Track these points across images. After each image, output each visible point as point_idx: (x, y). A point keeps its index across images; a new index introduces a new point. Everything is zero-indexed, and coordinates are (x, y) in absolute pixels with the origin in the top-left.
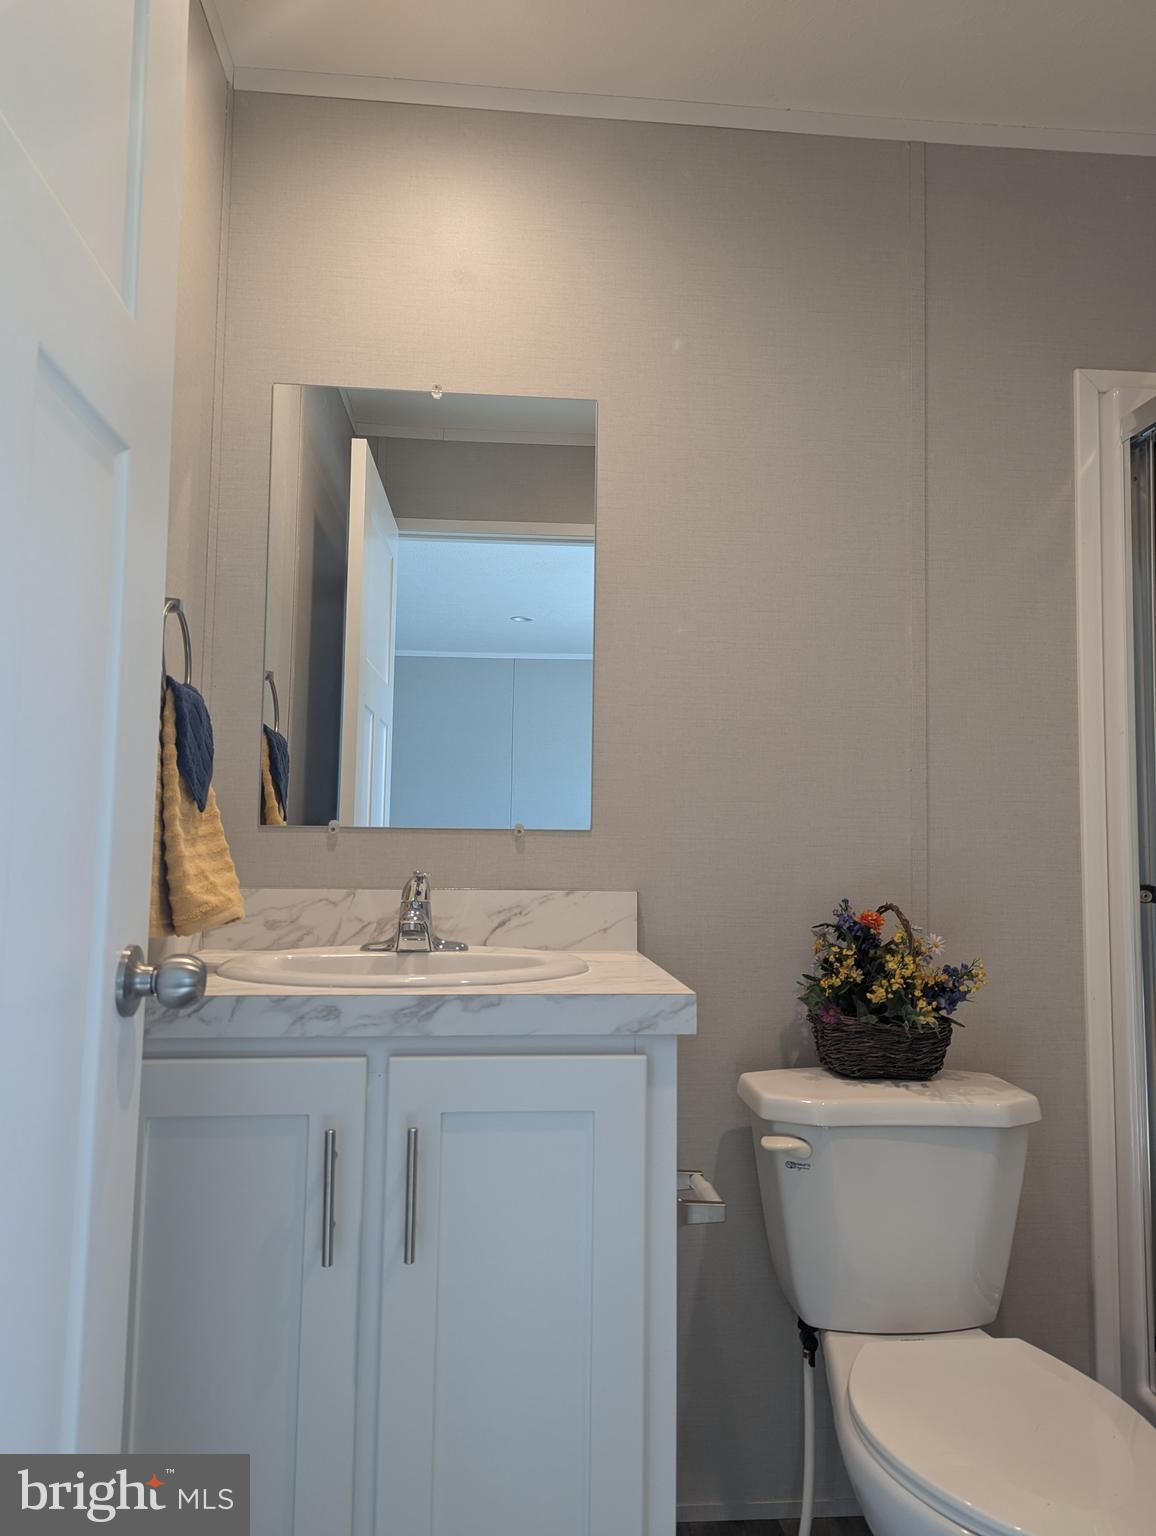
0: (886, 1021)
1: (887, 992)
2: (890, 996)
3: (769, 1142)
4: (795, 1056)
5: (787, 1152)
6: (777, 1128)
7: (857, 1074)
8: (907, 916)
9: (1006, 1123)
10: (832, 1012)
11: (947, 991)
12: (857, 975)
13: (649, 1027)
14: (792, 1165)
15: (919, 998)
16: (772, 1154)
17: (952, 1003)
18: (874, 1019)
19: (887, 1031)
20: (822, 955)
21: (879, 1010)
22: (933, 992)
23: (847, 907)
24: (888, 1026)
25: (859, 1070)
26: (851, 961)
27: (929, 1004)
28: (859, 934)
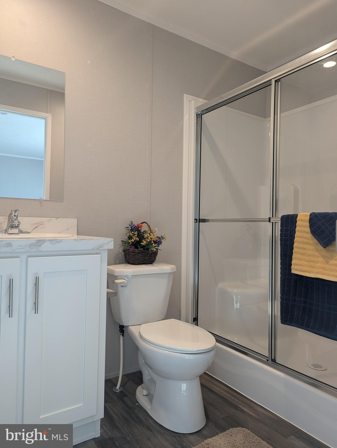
0: (144, 249)
1: (146, 242)
2: (147, 243)
3: (116, 281)
4: (118, 262)
5: (121, 283)
6: (119, 278)
7: (137, 263)
8: (149, 224)
9: (170, 272)
10: (132, 248)
11: (158, 242)
12: (138, 239)
13: (101, 247)
14: (122, 286)
15: (153, 243)
16: (117, 284)
17: (159, 245)
18: (142, 249)
19: (145, 252)
20: (128, 234)
21: (143, 247)
22: (155, 242)
23: (132, 223)
24: (145, 251)
25: (138, 262)
26: (136, 235)
27: (155, 245)
28: (136, 229)
